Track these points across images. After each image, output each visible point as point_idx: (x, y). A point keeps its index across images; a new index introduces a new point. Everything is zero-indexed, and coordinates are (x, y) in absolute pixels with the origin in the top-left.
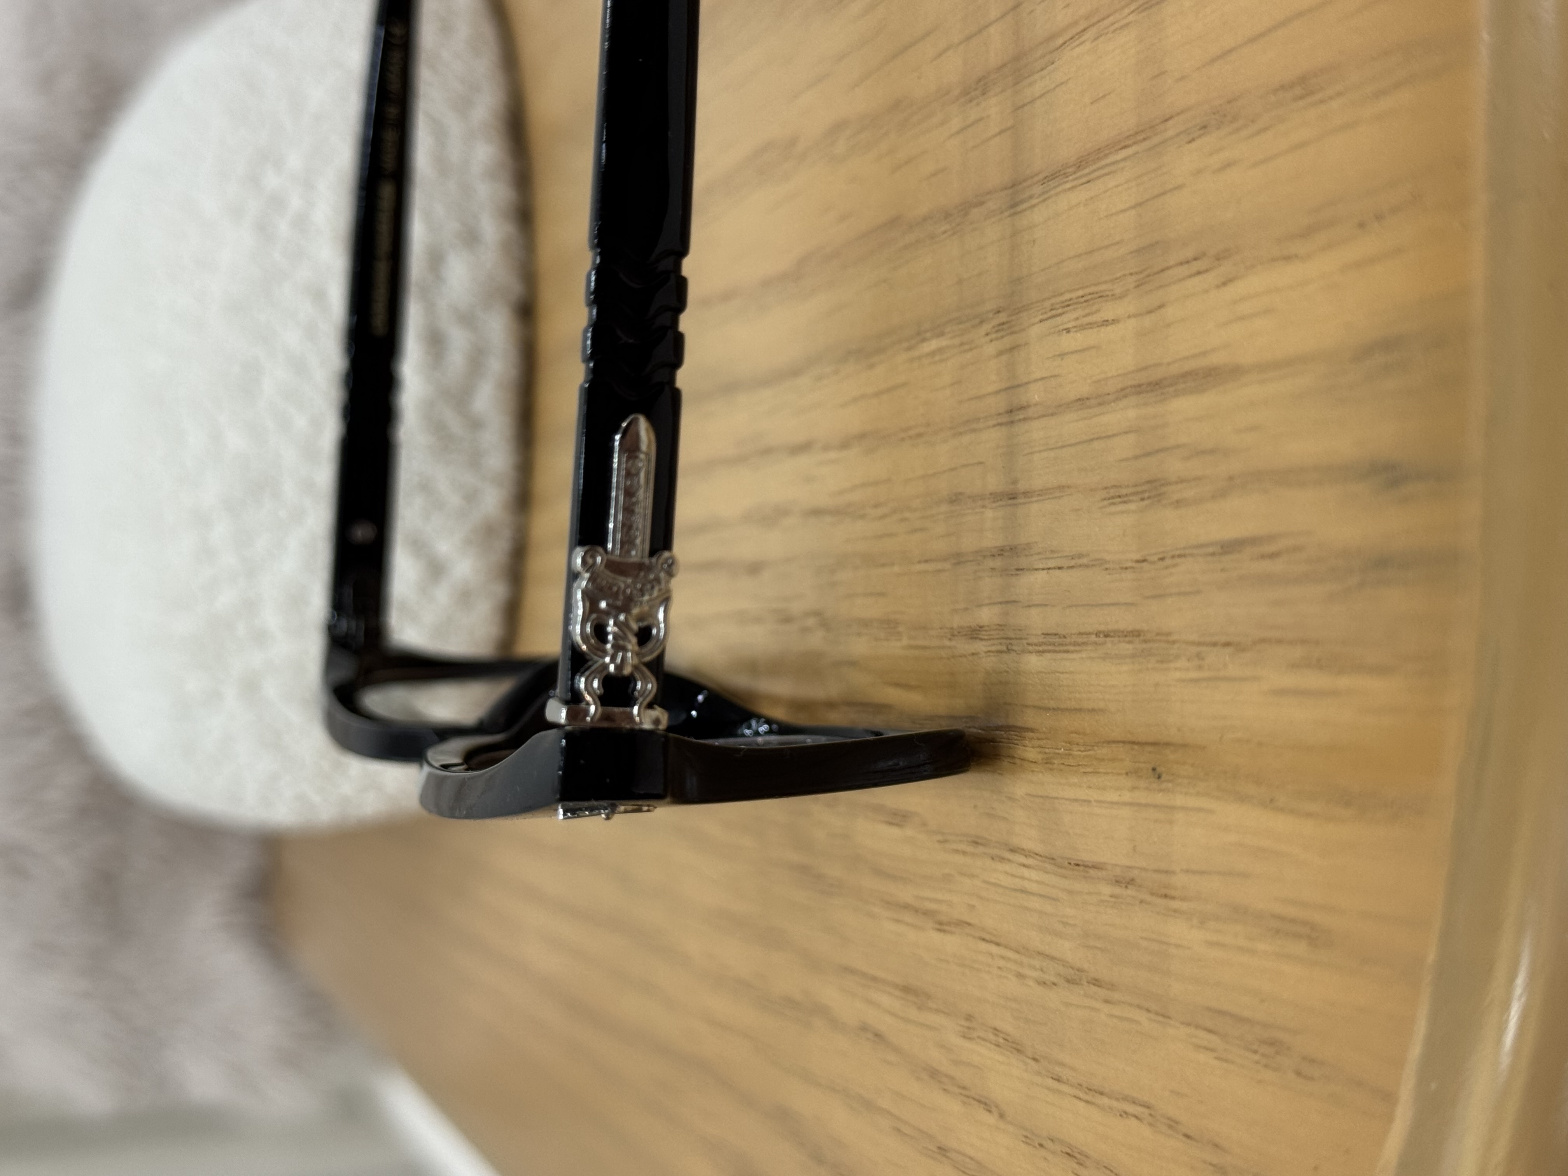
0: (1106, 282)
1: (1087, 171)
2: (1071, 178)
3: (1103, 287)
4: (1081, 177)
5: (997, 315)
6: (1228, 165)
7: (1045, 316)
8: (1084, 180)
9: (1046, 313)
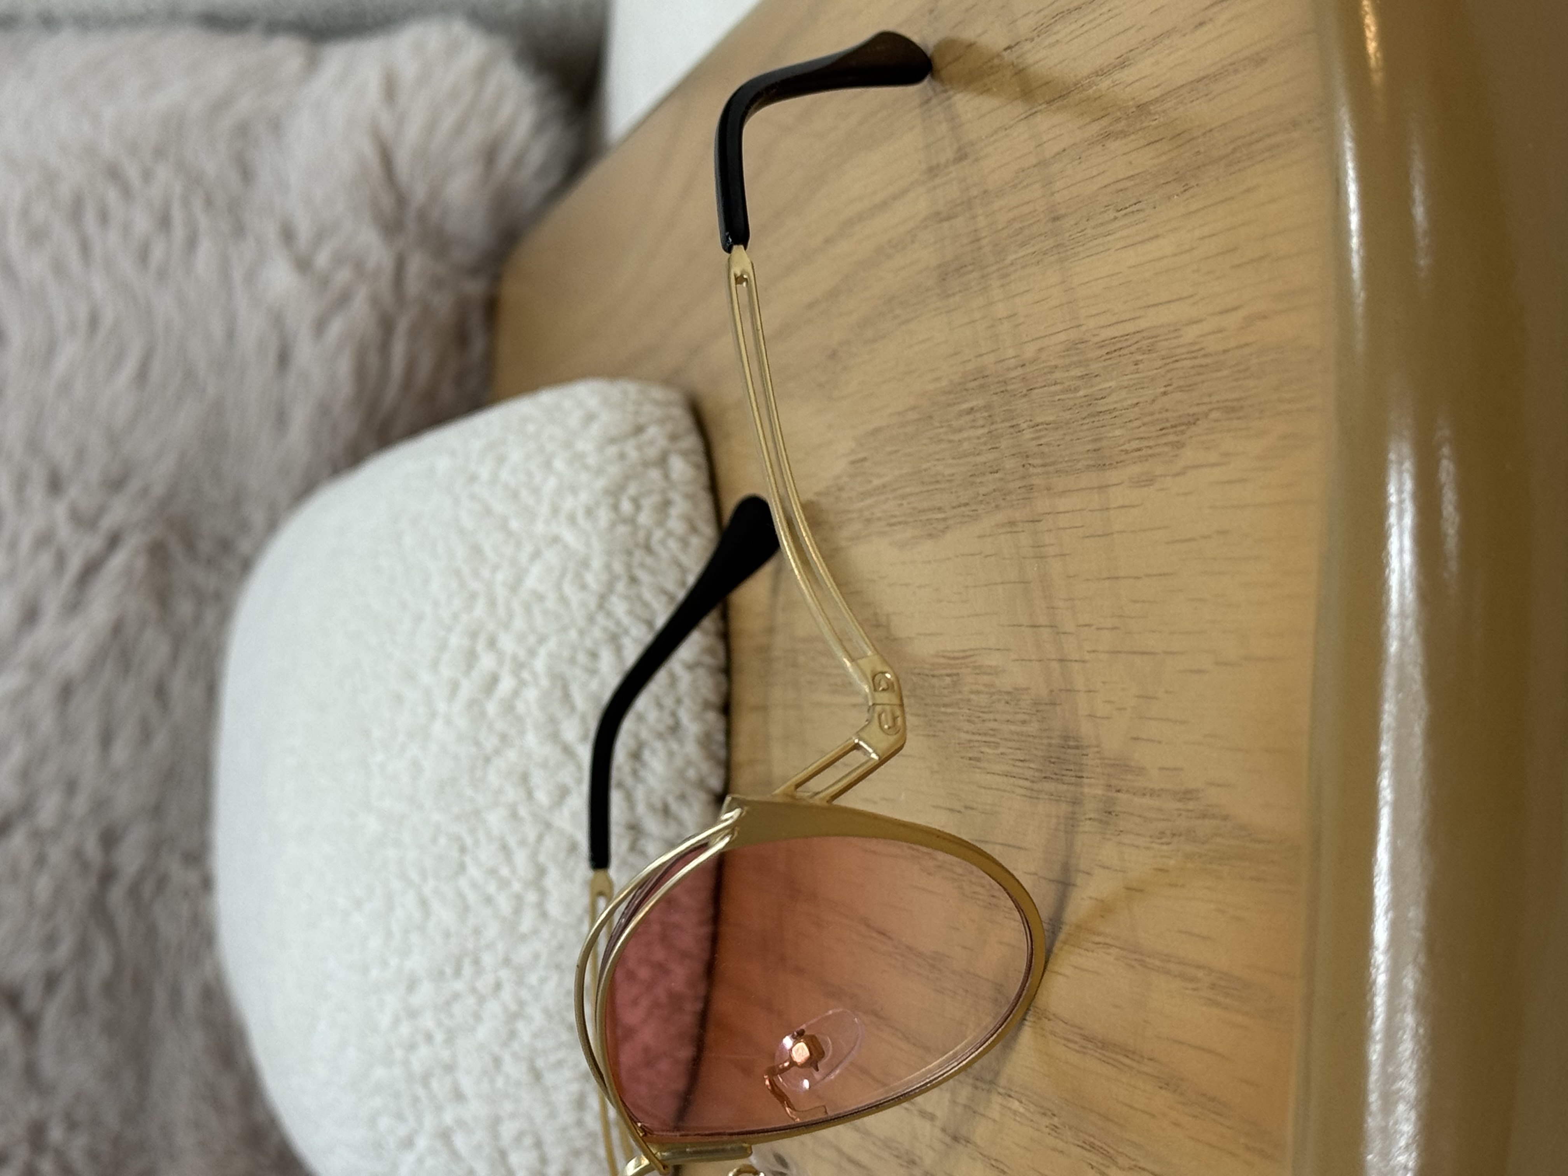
0: (1114, 1150)
1: (1107, 1054)
2: (1099, 1051)
3: (1111, 1151)
4: (1105, 1056)
5: (1053, 1117)
6: (1177, 1124)
7: (1080, 1144)
8: (1104, 1059)
9: (1079, 1140)
